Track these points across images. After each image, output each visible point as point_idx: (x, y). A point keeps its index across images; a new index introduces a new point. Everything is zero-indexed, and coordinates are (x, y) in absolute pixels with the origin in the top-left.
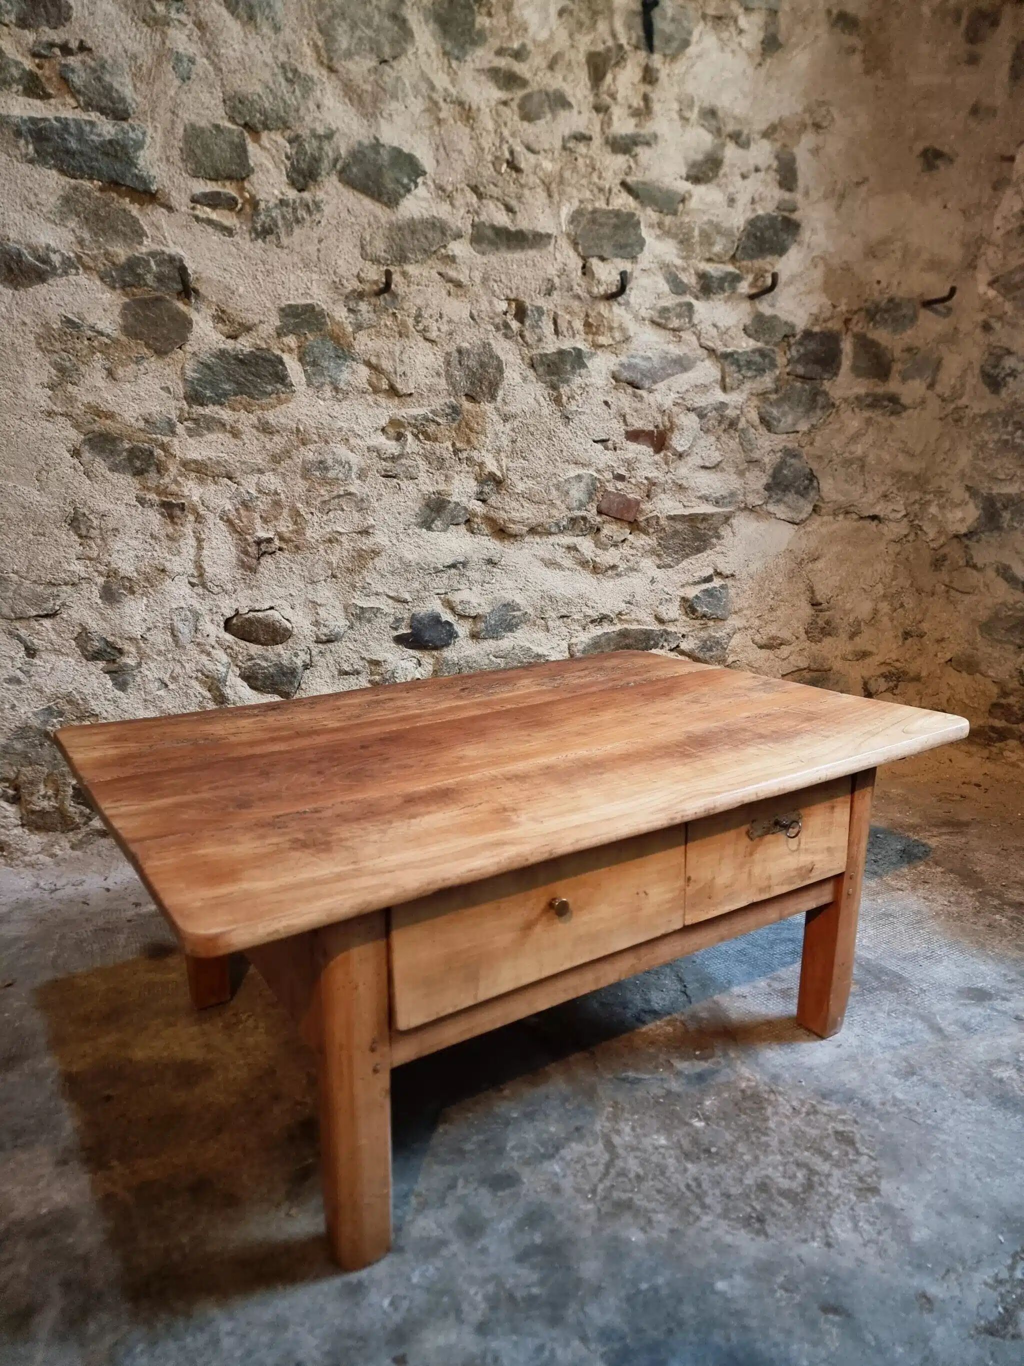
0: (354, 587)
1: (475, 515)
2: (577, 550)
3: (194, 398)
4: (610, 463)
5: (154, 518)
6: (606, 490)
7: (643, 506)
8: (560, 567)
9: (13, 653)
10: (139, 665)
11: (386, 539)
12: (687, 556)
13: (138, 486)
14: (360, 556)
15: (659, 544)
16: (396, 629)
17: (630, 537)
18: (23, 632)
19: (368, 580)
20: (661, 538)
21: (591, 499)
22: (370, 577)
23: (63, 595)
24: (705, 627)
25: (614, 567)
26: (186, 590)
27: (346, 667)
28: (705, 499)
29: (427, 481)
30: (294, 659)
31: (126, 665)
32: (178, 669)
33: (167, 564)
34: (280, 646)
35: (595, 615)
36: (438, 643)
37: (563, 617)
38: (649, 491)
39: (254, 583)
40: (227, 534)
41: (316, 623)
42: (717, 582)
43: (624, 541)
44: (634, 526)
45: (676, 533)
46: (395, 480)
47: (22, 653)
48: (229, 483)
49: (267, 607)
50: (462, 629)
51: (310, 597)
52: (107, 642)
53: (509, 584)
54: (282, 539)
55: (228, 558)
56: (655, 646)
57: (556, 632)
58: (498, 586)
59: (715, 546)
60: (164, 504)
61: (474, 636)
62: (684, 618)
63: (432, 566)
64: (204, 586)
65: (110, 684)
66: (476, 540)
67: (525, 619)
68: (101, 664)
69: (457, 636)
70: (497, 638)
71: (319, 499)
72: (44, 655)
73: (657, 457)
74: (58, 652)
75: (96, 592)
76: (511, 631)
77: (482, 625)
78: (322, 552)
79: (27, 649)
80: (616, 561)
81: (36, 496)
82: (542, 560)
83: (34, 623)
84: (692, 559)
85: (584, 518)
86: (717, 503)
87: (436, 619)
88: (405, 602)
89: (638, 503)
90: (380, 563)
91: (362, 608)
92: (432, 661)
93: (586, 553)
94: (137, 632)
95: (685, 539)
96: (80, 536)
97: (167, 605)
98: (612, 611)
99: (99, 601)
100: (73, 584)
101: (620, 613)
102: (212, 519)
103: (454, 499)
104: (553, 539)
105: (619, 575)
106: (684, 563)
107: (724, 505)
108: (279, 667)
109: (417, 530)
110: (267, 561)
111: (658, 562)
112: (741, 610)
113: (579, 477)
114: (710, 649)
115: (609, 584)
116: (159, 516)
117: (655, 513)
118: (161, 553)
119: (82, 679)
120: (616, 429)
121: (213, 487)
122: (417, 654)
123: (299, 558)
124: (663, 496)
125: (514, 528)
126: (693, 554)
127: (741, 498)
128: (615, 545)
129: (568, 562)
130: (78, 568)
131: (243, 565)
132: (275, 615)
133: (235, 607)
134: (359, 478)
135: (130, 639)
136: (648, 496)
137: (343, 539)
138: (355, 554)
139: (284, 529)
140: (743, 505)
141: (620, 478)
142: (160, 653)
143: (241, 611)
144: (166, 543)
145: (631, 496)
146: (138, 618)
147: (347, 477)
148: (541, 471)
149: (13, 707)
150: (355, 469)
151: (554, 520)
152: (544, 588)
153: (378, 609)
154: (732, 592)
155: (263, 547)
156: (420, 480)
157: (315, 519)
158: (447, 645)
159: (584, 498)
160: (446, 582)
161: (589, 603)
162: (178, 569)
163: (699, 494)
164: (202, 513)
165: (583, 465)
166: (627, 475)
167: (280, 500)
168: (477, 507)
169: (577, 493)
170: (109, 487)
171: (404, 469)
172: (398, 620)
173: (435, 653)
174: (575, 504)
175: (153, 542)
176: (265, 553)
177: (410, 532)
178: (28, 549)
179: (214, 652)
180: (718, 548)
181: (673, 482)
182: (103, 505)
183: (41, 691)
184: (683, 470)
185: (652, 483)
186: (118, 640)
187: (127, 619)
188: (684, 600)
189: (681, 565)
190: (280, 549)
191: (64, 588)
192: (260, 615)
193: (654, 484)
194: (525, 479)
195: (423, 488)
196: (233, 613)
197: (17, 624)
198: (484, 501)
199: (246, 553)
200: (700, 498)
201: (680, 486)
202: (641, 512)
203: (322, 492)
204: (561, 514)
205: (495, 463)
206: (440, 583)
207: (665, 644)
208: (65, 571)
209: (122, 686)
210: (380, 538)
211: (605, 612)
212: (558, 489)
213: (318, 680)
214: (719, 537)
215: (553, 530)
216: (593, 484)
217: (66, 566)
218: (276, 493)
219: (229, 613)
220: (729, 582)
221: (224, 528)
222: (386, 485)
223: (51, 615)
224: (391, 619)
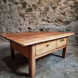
3: (26, 11)
4: (59, 16)
5: (23, 20)
12: (67, 25)
16: (39, 29)
17: (61, 23)
33: (24, 23)
34: (31, 30)
35: (57, 29)
42: (70, 27)
45: (65, 23)
59: (70, 24)
61: (46, 30)
64: (26, 25)
66: (46, 23)
67: (50, 29)
68: (20, 30)
86: (70, 20)
87: (42, 29)
91: (37, 27)
99: (20, 26)
103: (45, 19)
104: (53, 23)
105: (59, 26)
109: (42, 22)
111: (63, 25)
113: (56, 17)
120: (60, 13)
121: (27, 18)
123: (33, 23)
127: (73, 19)
131: (29, 24)
133: (28, 27)
134: (38, 17)
182: (20, 19)
183: (16, 31)
184: (66, 17)
188: (66, 29)
195: (42, 18)
197: (15, 27)
202: (62, 20)
204: (54, 20)
205: (48, 16)
208: (18, 23)
210: (39, 22)
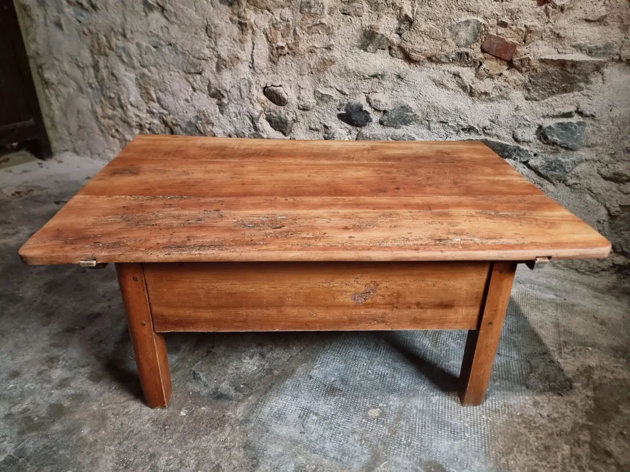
0: (320, 81)
1: (393, 44)
2: (460, 77)
4: (496, 12)
5: (235, 29)
6: (488, 34)
7: (518, 49)
8: (446, 87)
9: (188, 88)
10: (228, 103)
11: (339, 54)
12: (553, 94)
13: (231, 12)
14: (324, 63)
15: (530, 81)
16: (339, 110)
17: (506, 73)
18: (191, 79)
19: (327, 78)
20: (532, 77)
21: (476, 40)
22: (329, 77)
23: (202, 65)
24: (556, 152)
25: (486, 93)
26: (247, 69)
27: (312, 126)
28: (579, 48)
29: (368, 18)
30: (287, 115)
31: (223, 103)
32: (241, 110)
33: (239, 55)
34: (282, 107)
35: (465, 125)
36: (360, 123)
37: (441, 122)
38: (525, 37)
39: (275, 71)
40: (266, 42)
41: (299, 98)
42: (576, 119)
43: (501, 75)
44: (510, 65)
45: (546, 74)
46: (349, 17)
47: (191, 89)
48: (268, 12)
49: (278, 85)
50: (375, 117)
51: (299, 82)
52: (217, 90)
53: (408, 93)
54: (289, 48)
55: (265, 54)
56: (509, 157)
57: (436, 131)
58: (401, 93)
59: (582, 89)
60: (240, 23)
61: (381, 123)
62: (538, 141)
63: (362, 74)
64: (254, 70)
65: (218, 110)
66: (393, 61)
67: (415, 119)
68: (216, 100)
69: (371, 121)
70: (395, 127)
71: (307, 26)
72: (197, 91)
73: (538, 9)
74: (201, 91)
75: (214, 65)
76: (406, 124)
77: (386, 117)
78: (307, 58)
79: (193, 88)
80: (489, 89)
81: (194, 14)
82: (434, 80)
83: (194, 76)
84: (558, 97)
85: (467, 54)
86: (590, 52)
87: (360, 108)
88: (344, 94)
89: (514, 46)
90: (334, 68)
91: (322, 94)
92: (357, 133)
93: (465, 79)
94: (228, 88)
95: (553, 80)
96: (209, 37)
97: (239, 76)
98: (478, 126)
99: (215, 69)
100: (206, 60)
101: (485, 128)
102: (259, 33)
103: (381, 32)
104: (444, 67)
105: (491, 100)
106: (550, 99)
107: (596, 55)
108: (280, 118)
109: (357, 50)
110: (282, 59)
111: (527, 95)
112: (593, 145)
113: (467, 22)
114: (554, 169)
115: (482, 106)
116: (237, 29)
117: (528, 56)
118: (237, 48)
119: (208, 105)
121: (261, 15)
122: (349, 127)
123: (296, 59)
124: (540, 42)
125: (414, 55)
126: (559, 93)
127: (617, 50)
128: (491, 77)
129: (452, 85)
130: (207, 52)
131: (271, 60)
132: (280, 90)
133: (266, 82)
134: (329, 14)
135: (226, 91)
136: (524, 41)
137: (318, 51)
138: (322, 61)
139: (289, 42)
140: (617, 57)
141: (503, 25)
142: (235, 100)
143: (269, 85)
144: (239, 43)
145: (509, 40)
146: (228, 81)
147: (322, 13)
148: (440, 16)
149: (187, 112)
150: (326, 8)
151: (445, 53)
152: (431, 100)
153: (331, 96)
154: (589, 129)
155: (279, 50)
156: (364, 18)
157: (305, 38)
158: (365, 125)
159: (470, 39)
160: (370, 85)
161: (462, 116)
162: (244, 58)
163: (575, 43)
164: (255, 29)
165: (474, 13)
166: (509, 22)
167: (289, 24)
168: (395, 38)
169: (465, 34)
170: (219, 12)
171: (354, 9)
172: (341, 105)
173: (358, 129)
174: (462, 42)
175: (234, 42)
176: (281, 55)
177: (353, 51)
178: (192, 40)
179: (255, 104)
180: (585, 91)
181: (551, 31)
182: (217, 21)
183: (194, 107)
184: (563, 22)
185: (529, 31)
186: (221, 90)
187: (224, 80)
188: (540, 127)
189: (546, 100)
190: (288, 53)
191: (203, 61)
192: (274, 88)
193: (530, 32)
194: (429, 21)
195: (364, 23)
196: (265, 86)
197: (189, 75)
198: (400, 35)
199: (272, 53)
200: (574, 46)
201: (558, 36)
202: (516, 53)
203: (309, 22)
204: (451, 49)
205: (411, 8)
206: (366, 85)
207: (518, 157)
208: (203, 53)
209: (222, 112)
210: (336, 53)
211: (472, 124)
212: (451, 30)
213: (300, 129)
214: (587, 82)
215: (443, 60)
216: (479, 29)
217: (202, 50)
218: (288, 21)
219: (263, 85)
220: (588, 121)
221: (265, 39)
222: (343, 19)
223: (200, 73)
224: (338, 103)
